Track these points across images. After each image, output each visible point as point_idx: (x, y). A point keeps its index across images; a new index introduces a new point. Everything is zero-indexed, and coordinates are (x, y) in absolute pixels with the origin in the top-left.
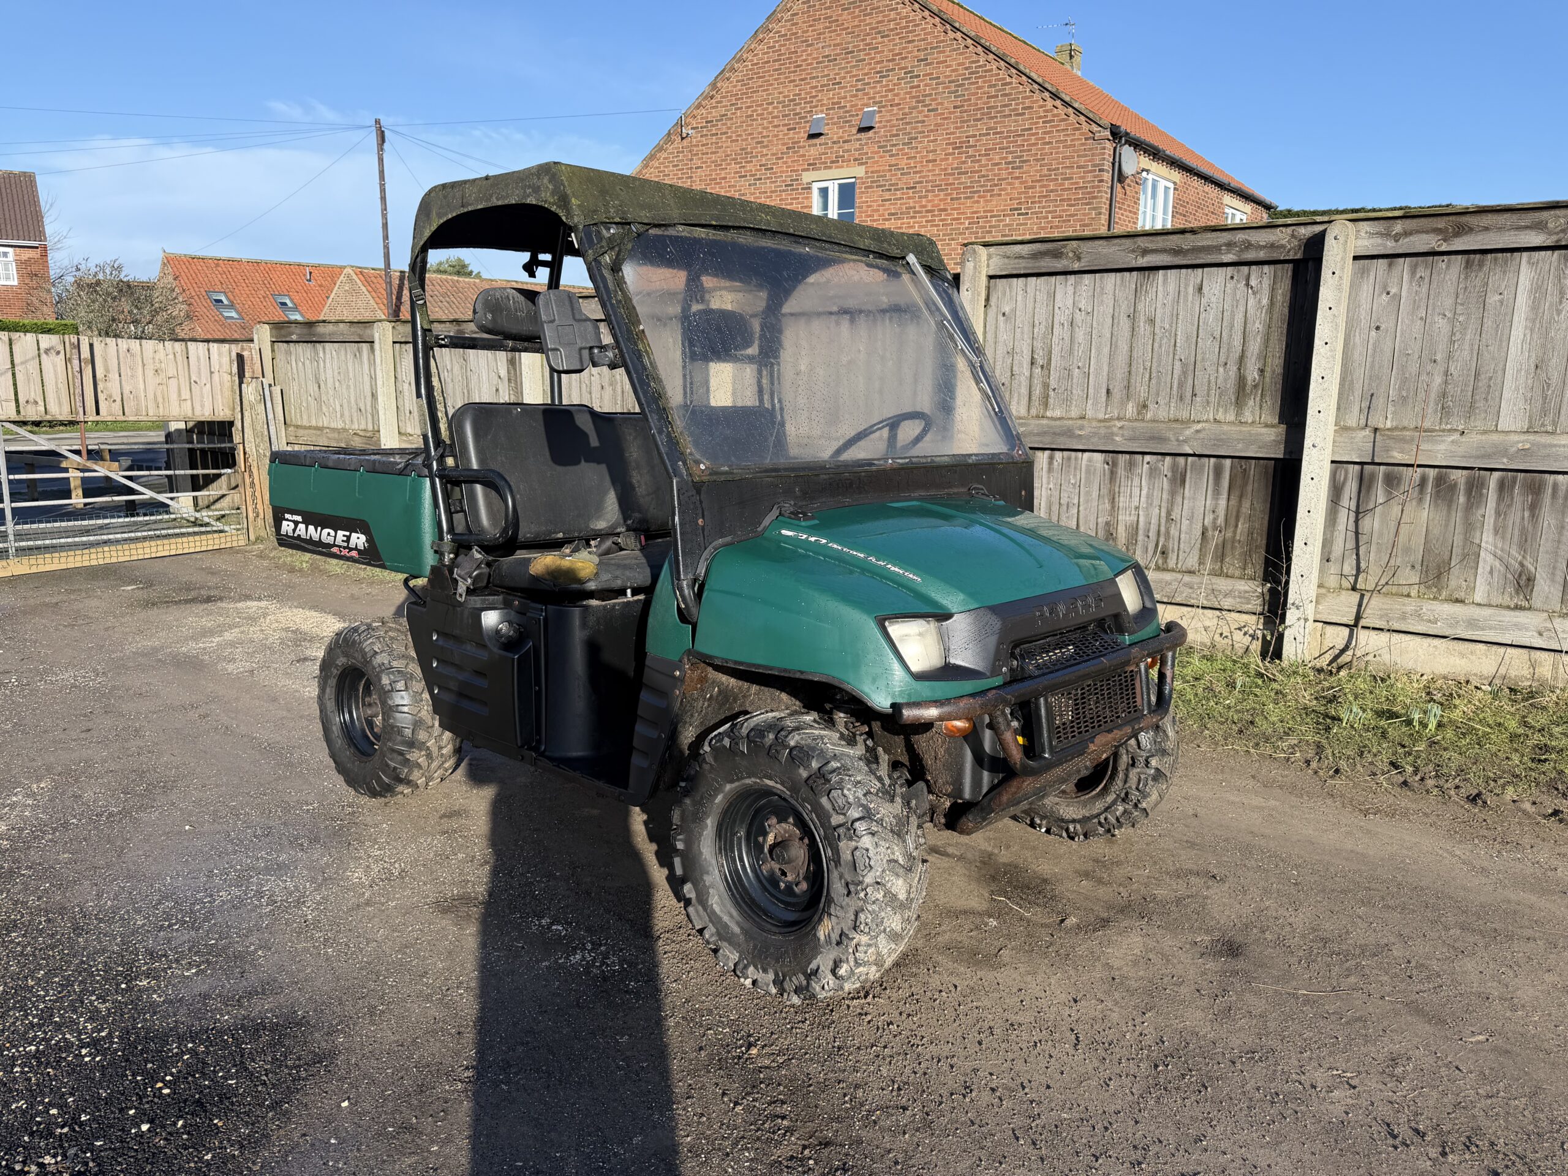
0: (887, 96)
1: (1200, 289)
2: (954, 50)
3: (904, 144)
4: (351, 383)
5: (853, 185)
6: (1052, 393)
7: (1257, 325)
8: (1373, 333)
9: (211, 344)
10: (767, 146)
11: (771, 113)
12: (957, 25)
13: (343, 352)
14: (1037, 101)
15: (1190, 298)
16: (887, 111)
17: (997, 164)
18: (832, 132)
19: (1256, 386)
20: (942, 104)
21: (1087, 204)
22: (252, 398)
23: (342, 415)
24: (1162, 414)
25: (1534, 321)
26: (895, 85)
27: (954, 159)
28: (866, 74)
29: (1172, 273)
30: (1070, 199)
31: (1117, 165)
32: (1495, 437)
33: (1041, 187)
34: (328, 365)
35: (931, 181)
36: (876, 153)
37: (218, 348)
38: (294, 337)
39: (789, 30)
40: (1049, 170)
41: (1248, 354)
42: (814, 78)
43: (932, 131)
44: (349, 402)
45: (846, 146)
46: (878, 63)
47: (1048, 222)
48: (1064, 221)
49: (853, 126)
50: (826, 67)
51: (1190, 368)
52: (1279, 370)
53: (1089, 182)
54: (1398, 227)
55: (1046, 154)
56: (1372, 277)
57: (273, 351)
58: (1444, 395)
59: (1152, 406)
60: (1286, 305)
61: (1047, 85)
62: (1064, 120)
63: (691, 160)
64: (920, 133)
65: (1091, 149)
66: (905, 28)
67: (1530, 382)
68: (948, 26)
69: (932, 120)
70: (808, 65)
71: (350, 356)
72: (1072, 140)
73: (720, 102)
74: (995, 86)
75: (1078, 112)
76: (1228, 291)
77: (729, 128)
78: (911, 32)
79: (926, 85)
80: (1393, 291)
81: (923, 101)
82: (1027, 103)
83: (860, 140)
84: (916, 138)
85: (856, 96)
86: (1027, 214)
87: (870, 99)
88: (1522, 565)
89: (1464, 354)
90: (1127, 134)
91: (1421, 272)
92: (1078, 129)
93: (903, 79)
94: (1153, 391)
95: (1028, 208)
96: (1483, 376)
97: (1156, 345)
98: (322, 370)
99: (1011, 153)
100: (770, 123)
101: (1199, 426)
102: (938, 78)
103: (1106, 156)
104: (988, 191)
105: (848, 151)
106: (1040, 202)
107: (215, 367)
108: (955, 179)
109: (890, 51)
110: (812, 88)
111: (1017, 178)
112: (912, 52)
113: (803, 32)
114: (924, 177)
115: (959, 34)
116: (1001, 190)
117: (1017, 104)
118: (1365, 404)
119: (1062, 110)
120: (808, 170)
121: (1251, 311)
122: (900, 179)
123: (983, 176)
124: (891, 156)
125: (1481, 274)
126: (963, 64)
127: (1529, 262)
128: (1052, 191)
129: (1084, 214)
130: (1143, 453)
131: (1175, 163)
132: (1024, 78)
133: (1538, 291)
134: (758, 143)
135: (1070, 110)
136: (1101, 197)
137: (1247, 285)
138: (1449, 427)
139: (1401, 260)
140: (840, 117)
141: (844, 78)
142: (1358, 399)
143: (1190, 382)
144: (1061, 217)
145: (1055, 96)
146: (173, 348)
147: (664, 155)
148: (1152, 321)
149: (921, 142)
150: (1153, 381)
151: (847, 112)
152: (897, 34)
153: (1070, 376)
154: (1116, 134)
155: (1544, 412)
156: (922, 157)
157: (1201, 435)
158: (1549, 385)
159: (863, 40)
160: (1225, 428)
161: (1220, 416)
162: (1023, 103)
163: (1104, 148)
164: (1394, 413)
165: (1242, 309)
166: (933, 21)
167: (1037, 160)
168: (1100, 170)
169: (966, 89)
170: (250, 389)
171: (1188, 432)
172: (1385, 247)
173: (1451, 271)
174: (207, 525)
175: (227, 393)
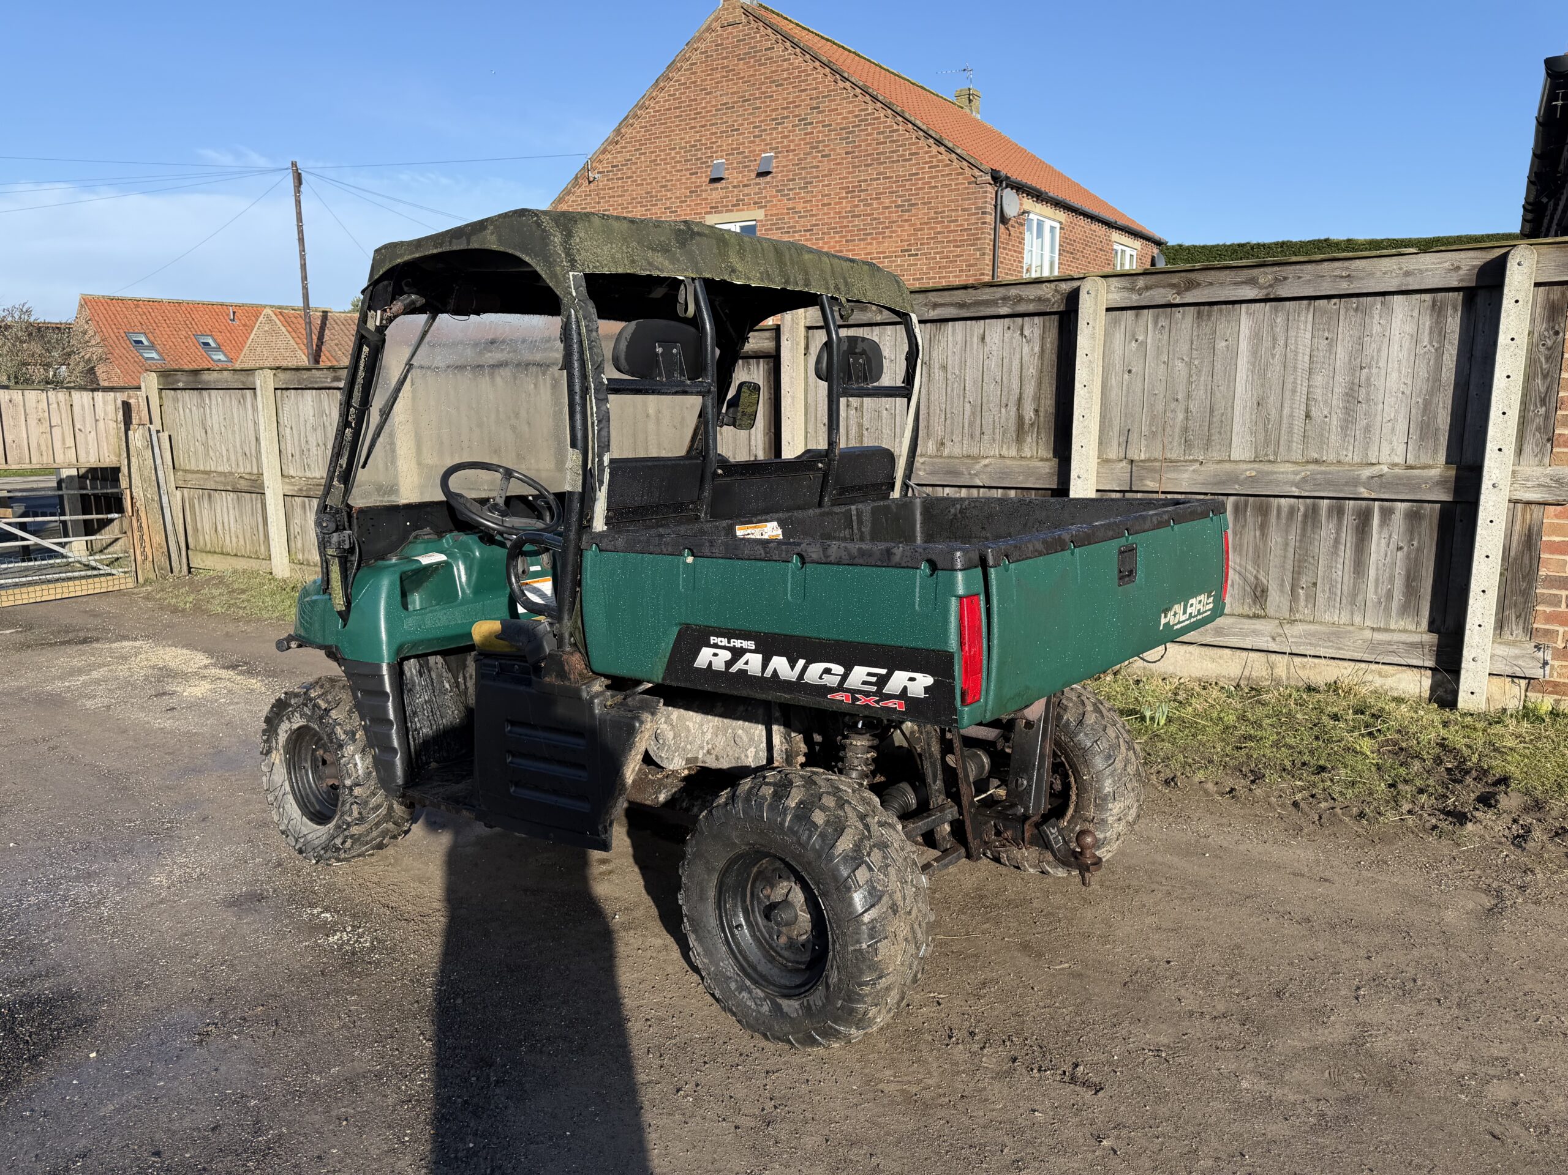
0: (782, 142)
1: (983, 338)
2: (844, 99)
3: (800, 188)
4: (236, 428)
5: (754, 226)
6: (865, 432)
7: (1031, 370)
8: (1126, 376)
9: (96, 393)
10: (671, 190)
11: (673, 158)
12: (846, 75)
13: (228, 399)
14: (923, 147)
15: (975, 346)
16: (784, 157)
17: (887, 207)
18: (733, 177)
19: (1032, 425)
20: (834, 150)
21: (972, 245)
22: (139, 444)
23: (228, 460)
24: (957, 451)
25: (1254, 364)
26: (789, 131)
27: (847, 203)
28: (762, 121)
29: (959, 325)
30: (956, 241)
31: (999, 207)
32: (1227, 466)
33: (929, 229)
34: (214, 411)
35: (827, 224)
36: (775, 196)
37: (103, 397)
38: (181, 385)
39: (688, 79)
40: (936, 213)
41: (1025, 396)
42: (713, 124)
43: (826, 176)
44: (235, 447)
45: (746, 190)
46: (773, 110)
47: (937, 263)
48: (951, 262)
49: (752, 171)
50: (725, 114)
51: (979, 409)
52: (1051, 410)
53: (973, 224)
54: (1141, 282)
55: (932, 198)
56: (1123, 327)
57: (161, 398)
58: (1186, 429)
59: (948, 444)
60: (1055, 351)
61: (931, 132)
62: (947, 165)
63: (599, 203)
64: (815, 177)
65: (974, 193)
66: (797, 77)
67: (1254, 417)
68: (838, 76)
69: (826, 165)
70: (708, 112)
71: (234, 402)
72: (956, 185)
73: (625, 147)
74: (883, 133)
75: (961, 157)
76: (1006, 339)
77: (634, 172)
78: (803, 81)
79: (819, 132)
80: (1141, 338)
81: (817, 147)
82: (914, 149)
83: (759, 184)
84: (811, 183)
85: (753, 142)
86: (917, 255)
87: (766, 145)
88: (1256, 578)
89: (1199, 394)
90: (1007, 178)
91: (1163, 322)
92: (961, 174)
93: (797, 126)
94: (948, 430)
95: (918, 250)
96: (1216, 413)
97: (949, 389)
98: (208, 416)
99: (900, 196)
100: (673, 167)
101: (986, 461)
102: (830, 125)
103: (988, 200)
104: (880, 233)
105: (748, 195)
106: (928, 244)
107: (100, 414)
108: (849, 222)
109: (784, 99)
110: (712, 134)
111: (906, 221)
112: (804, 100)
113: (702, 81)
114: (820, 220)
115: (848, 84)
116: (892, 232)
117: (904, 150)
118: (1123, 439)
119: (946, 156)
120: (710, 213)
121: (1026, 358)
122: (797, 222)
123: (875, 219)
124: (789, 199)
125: (1210, 324)
126: (853, 112)
127: (1247, 313)
128: (939, 233)
129: (969, 255)
130: (944, 486)
131: (1058, 204)
132: (910, 125)
133: (1256, 337)
134: (662, 187)
135: (953, 155)
136: (985, 238)
137: (1022, 334)
138: (1191, 458)
139: (1146, 311)
140: (740, 163)
141: (742, 124)
142: (1116, 434)
143: (978, 422)
144: (948, 257)
145: (939, 142)
146: (57, 397)
147: (573, 198)
148: (944, 368)
149: (816, 187)
150: (948, 422)
151: (746, 157)
152: (791, 83)
153: (879, 417)
154: (997, 179)
155: (1267, 443)
156: (818, 201)
157: (989, 469)
158: (1269, 420)
159: (758, 89)
160: (1008, 462)
161: (1004, 452)
162: (910, 149)
163: (986, 192)
164: (1147, 446)
165: (1018, 356)
166: (823, 71)
167: (924, 204)
168: (983, 213)
169: (857, 136)
170: (137, 435)
171: (978, 467)
172: (1131, 299)
173: (1185, 320)
174: (94, 568)
175: (113, 440)
